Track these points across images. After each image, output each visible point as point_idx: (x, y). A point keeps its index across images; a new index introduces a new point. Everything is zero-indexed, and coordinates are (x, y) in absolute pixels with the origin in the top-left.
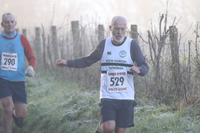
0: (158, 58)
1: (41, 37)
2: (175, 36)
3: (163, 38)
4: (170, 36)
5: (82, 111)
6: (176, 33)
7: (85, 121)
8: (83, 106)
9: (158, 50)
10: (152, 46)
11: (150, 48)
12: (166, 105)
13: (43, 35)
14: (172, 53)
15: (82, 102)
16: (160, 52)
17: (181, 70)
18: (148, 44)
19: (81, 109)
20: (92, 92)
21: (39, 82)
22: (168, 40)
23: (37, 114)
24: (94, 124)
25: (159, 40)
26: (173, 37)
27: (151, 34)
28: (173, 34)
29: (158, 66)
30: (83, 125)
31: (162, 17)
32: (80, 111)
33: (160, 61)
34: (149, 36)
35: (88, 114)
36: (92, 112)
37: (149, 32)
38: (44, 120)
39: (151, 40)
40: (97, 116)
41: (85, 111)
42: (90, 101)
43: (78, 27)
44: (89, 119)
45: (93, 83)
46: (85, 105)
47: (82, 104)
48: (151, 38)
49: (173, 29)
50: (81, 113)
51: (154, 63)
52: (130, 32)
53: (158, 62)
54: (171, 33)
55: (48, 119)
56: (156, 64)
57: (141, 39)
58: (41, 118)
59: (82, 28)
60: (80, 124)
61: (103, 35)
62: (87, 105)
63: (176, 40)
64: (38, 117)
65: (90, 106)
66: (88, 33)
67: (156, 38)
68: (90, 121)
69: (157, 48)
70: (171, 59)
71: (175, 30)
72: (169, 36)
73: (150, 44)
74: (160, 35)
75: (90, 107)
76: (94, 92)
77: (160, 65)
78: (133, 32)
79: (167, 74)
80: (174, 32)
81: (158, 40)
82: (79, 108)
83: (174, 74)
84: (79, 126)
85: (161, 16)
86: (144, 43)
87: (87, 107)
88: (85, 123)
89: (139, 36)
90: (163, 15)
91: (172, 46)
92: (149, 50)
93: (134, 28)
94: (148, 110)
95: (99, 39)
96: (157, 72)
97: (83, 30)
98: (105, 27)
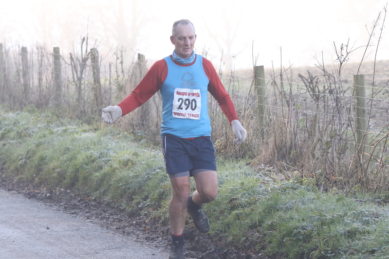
0: (80, 79)
2: (96, 58)
3: (85, 60)
4: (92, 59)
5: (6, 132)
6: (97, 55)
7: (9, 141)
8: (7, 127)
9: (80, 71)
10: (74, 67)
11: (72, 70)
12: (88, 125)
14: (94, 75)
15: (6, 122)
16: (82, 74)
17: (103, 92)
18: (71, 66)
19: (5, 130)
20: (16, 113)
22: (89, 62)
24: (18, 144)
25: (81, 61)
26: (94, 58)
27: (73, 56)
28: (94, 56)
29: (80, 87)
30: (8, 145)
31: (84, 40)
32: (4, 132)
33: (82, 82)
34: (71, 57)
35: (12, 134)
36: (16, 133)
37: (71, 54)
39: (73, 62)
40: (21, 136)
41: (9, 131)
42: (15, 123)
43: (2, 50)
44: (14, 139)
45: (17, 104)
46: (9, 126)
47: (6, 125)
48: (73, 60)
49: (94, 52)
50: (6, 134)
51: (76, 85)
52: (53, 55)
53: (80, 84)
54: (92, 55)
56: (78, 85)
57: (63, 61)
59: (5, 50)
60: (4, 145)
61: (27, 57)
62: (11, 126)
63: (97, 62)
65: (14, 126)
66: (11, 54)
67: (78, 60)
68: (14, 141)
69: (79, 70)
70: (93, 80)
71: (96, 52)
72: (90, 58)
73: (72, 66)
74: (82, 57)
75: (14, 128)
76: (18, 113)
77: (82, 87)
78: (55, 54)
79: (88, 94)
80: (95, 54)
81: (79, 62)
83: (95, 95)
84: (3, 146)
85: (82, 38)
86: (67, 65)
87: (11, 128)
88: (10, 143)
89: (61, 58)
90: (84, 38)
91: (94, 68)
92: (71, 71)
93: (56, 50)
94: (70, 130)
95: (22, 61)
96: (80, 93)
97: (7, 52)
98: (29, 50)
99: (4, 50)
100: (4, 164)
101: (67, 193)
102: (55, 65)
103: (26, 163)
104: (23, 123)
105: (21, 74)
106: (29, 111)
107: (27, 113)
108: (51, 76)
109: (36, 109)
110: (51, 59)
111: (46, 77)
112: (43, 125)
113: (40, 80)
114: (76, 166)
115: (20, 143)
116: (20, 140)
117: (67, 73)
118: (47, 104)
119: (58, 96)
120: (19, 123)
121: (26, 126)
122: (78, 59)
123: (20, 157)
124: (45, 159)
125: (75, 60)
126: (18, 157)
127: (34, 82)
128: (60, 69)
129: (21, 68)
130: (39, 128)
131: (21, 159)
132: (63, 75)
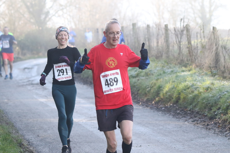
0: (180, 42)
2: (189, 30)
3: (182, 31)
6: (189, 28)
10: (177, 35)
11: (175, 37)
14: (188, 39)
16: (181, 39)
17: (193, 49)
18: (175, 35)
19: (139, 72)
22: (185, 32)
24: (146, 79)
25: (180, 32)
31: (182, 20)
33: (181, 44)
34: (175, 30)
37: (174, 28)
40: (147, 75)
44: (143, 77)
52: (164, 29)
54: (187, 28)
56: (179, 45)
60: (138, 80)
61: (150, 30)
66: (141, 29)
69: (179, 37)
70: (187, 43)
71: (189, 26)
74: (181, 29)
77: (181, 46)
78: (166, 28)
83: (189, 51)
86: (172, 34)
88: (141, 79)
89: (169, 31)
90: (182, 18)
91: (188, 35)
93: (166, 26)
94: (175, 71)
95: (147, 32)
96: (180, 50)
97: (139, 28)
98: (151, 25)
99: (137, 26)
100: (139, 90)
101: (174, 107)
102: (166, 34)
103: (150, 90)
106: (152, 61)
108: (163, 40)
109: (155, 59)
110: (164, 31)
111: (161, 41)
112: (160, 68)
113: (158, 43)
114: (179, 91)
116: (147, 77)
117: (173, 39)
118: (162, 56)
119: (168, 52)
121: (150, 69)
124: (161, 88)
125: (177, 31)
126: (146, 86)
127: (154, 44)
128: (169, 36)
129: (147, 36)
130: (158, 70)
131: (148, 88)
132: (170, 40)
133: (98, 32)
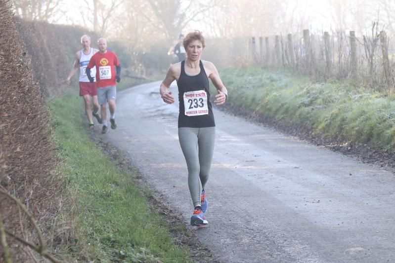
0: (371, 57)
1: (280, 43)
2: (384, 39)
3: (375, 41)
4: (381, 39)
6: (385, 36)
7: (317, 107)
10: (367, 47)
11: (365, 49)
12: (379, 92)
13: (281, 42)
14: (383, 52)
15: (314, 92)
16: (373, 52)
17: (390, 65)
18: (364, 46)
19: (313, 98)
20: (321, 84)
21: (280, 78)
22: (379, 42)
23: (279, 102)
24: (324, 109)
27: (366, 38)
29: (372, 63)
30: (316, 109)
33: (373, 58)
34: (364, 39)
35: (319, 101)
36: (322, 100)
37: (364, 36)
38: (285, 106)
40: (326, 102)
41: (316, 99)
42: (320, 92)
43: (309, 35)
44: (320, 105)
45: (322, 77)
46: (316, 94)
47: (314, 94)
48: (366, 41)
50: (313, 100)
52: (350, 37)
53: (372, 59)
54: (381, 36)
55: (288, 105)
56: (370, 61)
57: (358, 42)
58: (283, 105)
59: (312, 35)
60: (313, 109)
61: (329, 40)
62: (318, 94)
63: (385, 42)
64: (280, 104)
65: (320, 95)
66: (316, 38)
68: (321, 106)
69: (371, 49)
70: (382, 57)
71: (384, 34)
72: (380, 39)
74: (373, 39)
75: (320, 96)
76: (323, 84)
77: (374, 62)
79: (379, 68)
81: (371, 42)
82: (312, 97)
83: (384, 68)
84: (312, 111)
85: (373, 23)
86: (361, 45)
87: (318, 96)
89: (356, 40)
90: (375, 23)
91: (383, 46)
93: (352, 33)
94: (365, 97)
95: (325, 42)
96: (372, 67)
97: (313, 36)
98: (330, 33)
99: (310, 35)
100: (313, 124)
101: (364, 147)
102: (351, 45)
103: (330, 123)
104: (327, 92)
105: (324, 53)
106: (332, 83)
107: (330, 84)
108: (348, 54)
109: (337, 81)
110: (348, 41)
111: (344, 55)
112: (343, 93)
113: (340, 57)
114: (371, 125)
115: (326, 108)
116: (325, 106)
117: (361, 51)
118: (346, 76)
119: (354, 70)
120: (323, 92)
121: (330, 94)
122: (369, 40)
123: (326, 119)
124: (346, 120)
125: (367, 41)
126: (324, 119)
127: (335, 59)
128: (355, 48)
129: (324, 48)
130: (340, 95)
131: (327, 120)
132: (358, 53)
133: (254, 42)
